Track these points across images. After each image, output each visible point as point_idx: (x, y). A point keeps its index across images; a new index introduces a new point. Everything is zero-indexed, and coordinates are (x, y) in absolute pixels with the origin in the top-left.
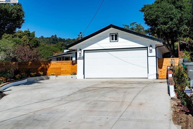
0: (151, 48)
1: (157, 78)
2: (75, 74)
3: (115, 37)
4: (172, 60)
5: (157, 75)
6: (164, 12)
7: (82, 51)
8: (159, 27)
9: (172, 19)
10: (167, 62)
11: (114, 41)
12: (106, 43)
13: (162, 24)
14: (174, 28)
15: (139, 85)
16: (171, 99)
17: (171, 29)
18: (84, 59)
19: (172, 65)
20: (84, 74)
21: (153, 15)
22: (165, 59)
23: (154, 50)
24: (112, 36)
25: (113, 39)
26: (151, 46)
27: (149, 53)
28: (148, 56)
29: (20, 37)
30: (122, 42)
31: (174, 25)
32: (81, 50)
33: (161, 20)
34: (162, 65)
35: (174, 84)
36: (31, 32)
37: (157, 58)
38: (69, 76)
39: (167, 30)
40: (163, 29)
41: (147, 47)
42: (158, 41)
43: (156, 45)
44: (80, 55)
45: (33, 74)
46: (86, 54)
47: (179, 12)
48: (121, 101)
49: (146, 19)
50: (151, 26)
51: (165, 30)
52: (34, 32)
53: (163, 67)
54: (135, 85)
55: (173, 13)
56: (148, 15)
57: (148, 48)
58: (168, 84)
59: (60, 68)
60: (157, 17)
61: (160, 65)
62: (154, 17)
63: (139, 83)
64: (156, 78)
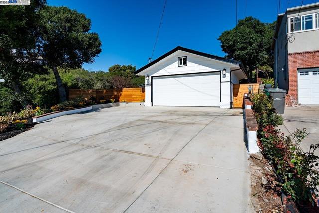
0: (224, 72)
1: (231, 108)
2: (144, 101)
3: (183, 61)
4: (250, 86)
5: (231, 103)
6: (242, 37)
7: (150, 77)
8: (237, 53)
9: (251, 44)
10: (244, 88)
11: (183, 65)
12: (174, 68)
13: (239, 49)
14: (253, 53)
15: (204, 119)
16: (251, 157)
17: (250, 55)
18: (152, 86)
19: (250, 92)
20: (152, 101)
21: (230, 41)
22: (241, 85)
23: (228, 75)
24: (181, 60)
25: (181, 64)
26: (225, 70)
27: (222, 78)
28: (221, 82)
29: (124, 70)
30: (191, 67)
31: (253, 50)
32: (148, 76)
33: (239, 46)
34: (238, 92)
35: (257, 129)
36: (133, 67)
37: (232, 85)
38: (137, 104)
39: (245, 56)
40: (241, 55)
41: (220, 72)
42: (233, 63)
43: (231, 68)
44: (148, 82)
45: (101, 101)
46: (154, 80)
47: (259, 37)
48: (157, 155)
49: (223, 47)
50: (228, 53)
51: (243, 56)
52: (135, 67)
53: (239, 95)
54: (199, 119)
55: (253, 37)
56: (225, 41)
57: (222, 72)
58: (244, 118)
59: (131, 95)
60: (235, 42)
61: (235, 92)
62: (231, 43)
63: (206, 115)
64: (229, 107)
